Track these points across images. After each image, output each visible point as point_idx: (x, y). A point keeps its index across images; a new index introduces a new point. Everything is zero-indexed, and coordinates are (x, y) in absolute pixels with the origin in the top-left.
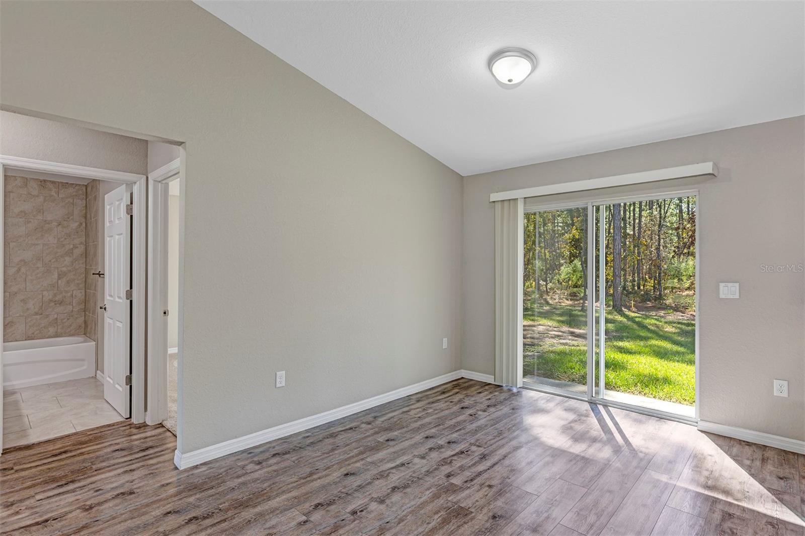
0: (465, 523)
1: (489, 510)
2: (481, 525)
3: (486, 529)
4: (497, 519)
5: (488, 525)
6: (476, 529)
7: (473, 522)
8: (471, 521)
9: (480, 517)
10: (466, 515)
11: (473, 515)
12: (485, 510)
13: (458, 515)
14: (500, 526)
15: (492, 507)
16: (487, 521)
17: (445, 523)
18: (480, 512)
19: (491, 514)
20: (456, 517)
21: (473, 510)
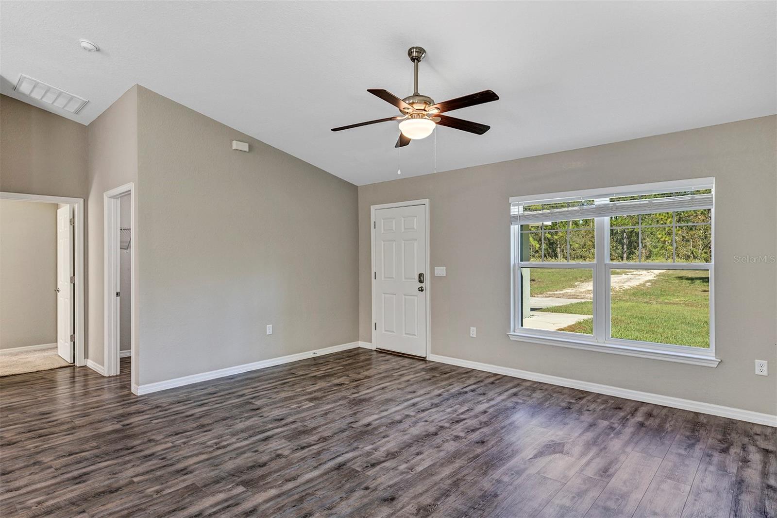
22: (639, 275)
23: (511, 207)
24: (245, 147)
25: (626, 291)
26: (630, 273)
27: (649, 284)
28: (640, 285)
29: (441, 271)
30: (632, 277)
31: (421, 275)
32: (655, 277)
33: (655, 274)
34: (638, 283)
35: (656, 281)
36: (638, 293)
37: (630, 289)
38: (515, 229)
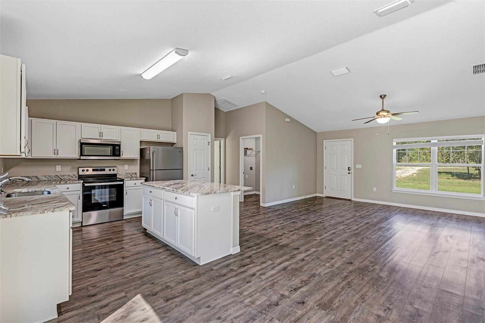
0: (320, 300)
1: (306, 307)
2: (311, 299)
3: (307, 296)
4: (301, 302)
5: (307, 299)
6: (313, 296)
7: (315, 301)
8: (316, 301)
9: (311, 303)
10: (320, 305)
11: (315, 305)
12: (309, 307)
13: (324, 305)
14: (300, 298)
15: (305, 310)
16: (307, 301)
17: (330, 300)
18: (312, 306)
19: (305, 305)
20: (325, 303)
21: (316, 307)
22: (408, 170)
23: (394, 143)
24: (289, 120)
25: (404, 178)
26: (403, 170)
27: (415, 175)
28: (411, 175)
29: (359, 166)
30: (405, 171)
31: (349, 168)
32: (417, 171)
33: (416, 170)
34: (409, 175)
35: (418, 173)
36: (411, 179)
37: (406, 177)
38: (395, 151)
